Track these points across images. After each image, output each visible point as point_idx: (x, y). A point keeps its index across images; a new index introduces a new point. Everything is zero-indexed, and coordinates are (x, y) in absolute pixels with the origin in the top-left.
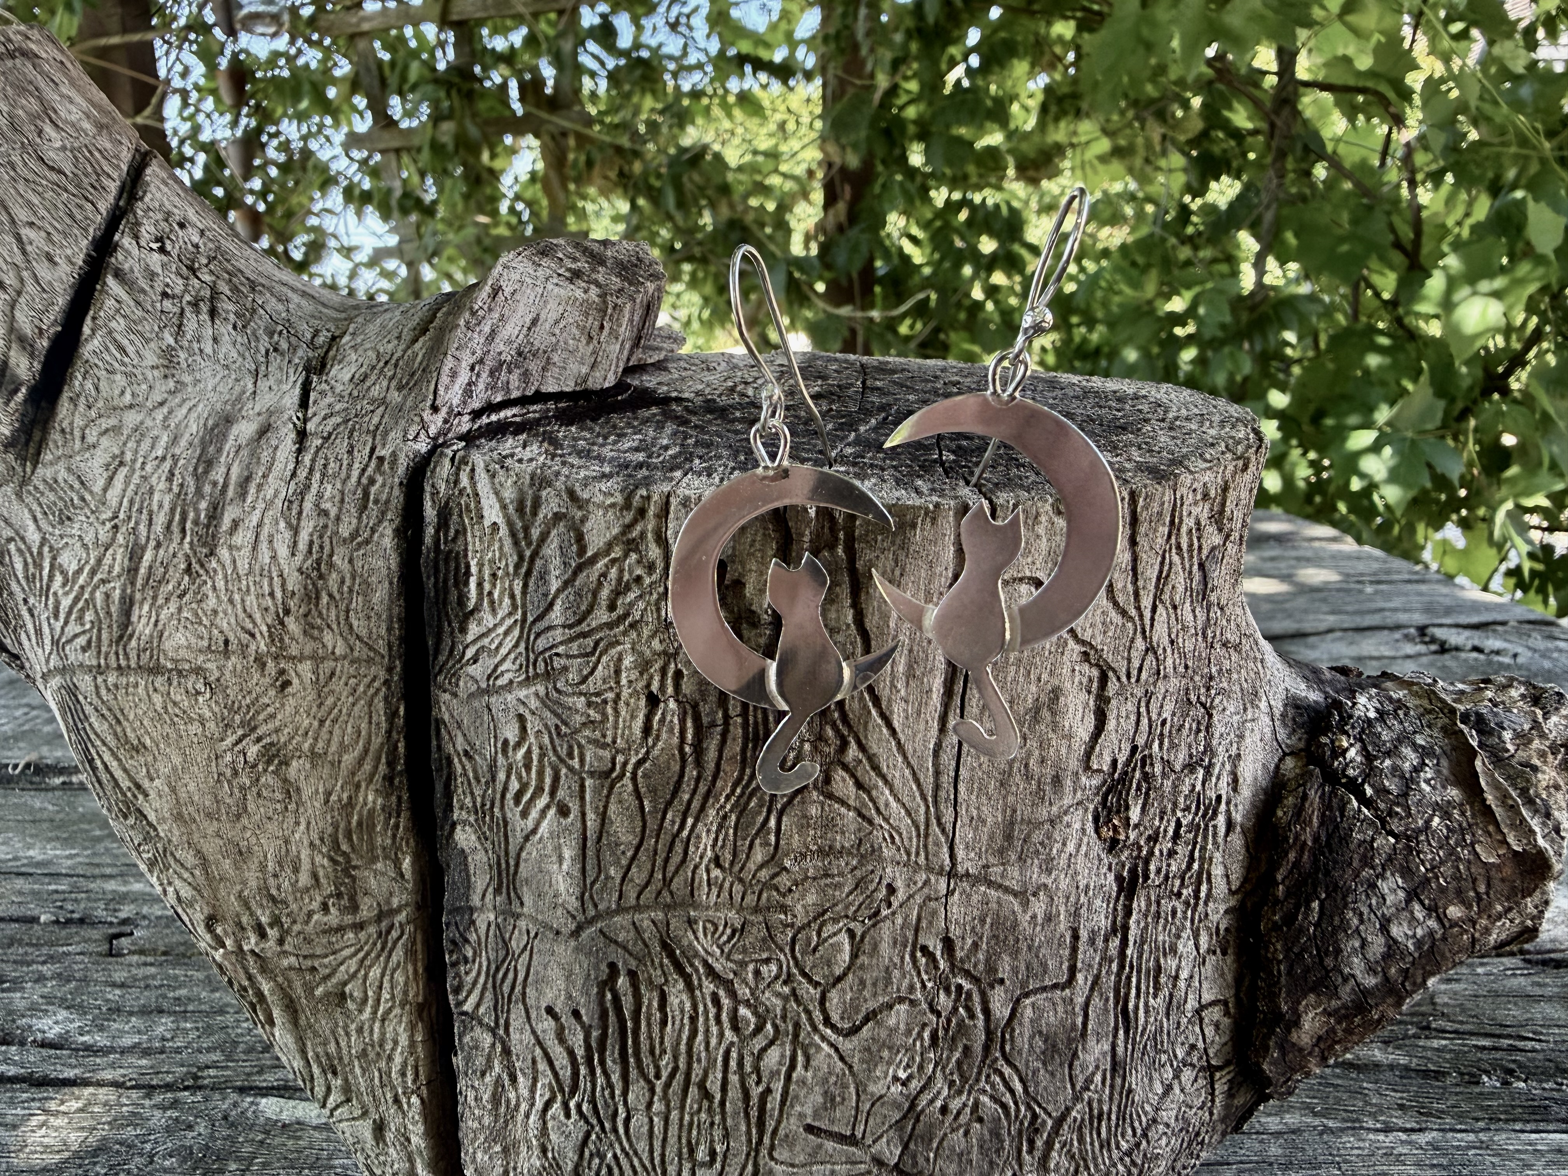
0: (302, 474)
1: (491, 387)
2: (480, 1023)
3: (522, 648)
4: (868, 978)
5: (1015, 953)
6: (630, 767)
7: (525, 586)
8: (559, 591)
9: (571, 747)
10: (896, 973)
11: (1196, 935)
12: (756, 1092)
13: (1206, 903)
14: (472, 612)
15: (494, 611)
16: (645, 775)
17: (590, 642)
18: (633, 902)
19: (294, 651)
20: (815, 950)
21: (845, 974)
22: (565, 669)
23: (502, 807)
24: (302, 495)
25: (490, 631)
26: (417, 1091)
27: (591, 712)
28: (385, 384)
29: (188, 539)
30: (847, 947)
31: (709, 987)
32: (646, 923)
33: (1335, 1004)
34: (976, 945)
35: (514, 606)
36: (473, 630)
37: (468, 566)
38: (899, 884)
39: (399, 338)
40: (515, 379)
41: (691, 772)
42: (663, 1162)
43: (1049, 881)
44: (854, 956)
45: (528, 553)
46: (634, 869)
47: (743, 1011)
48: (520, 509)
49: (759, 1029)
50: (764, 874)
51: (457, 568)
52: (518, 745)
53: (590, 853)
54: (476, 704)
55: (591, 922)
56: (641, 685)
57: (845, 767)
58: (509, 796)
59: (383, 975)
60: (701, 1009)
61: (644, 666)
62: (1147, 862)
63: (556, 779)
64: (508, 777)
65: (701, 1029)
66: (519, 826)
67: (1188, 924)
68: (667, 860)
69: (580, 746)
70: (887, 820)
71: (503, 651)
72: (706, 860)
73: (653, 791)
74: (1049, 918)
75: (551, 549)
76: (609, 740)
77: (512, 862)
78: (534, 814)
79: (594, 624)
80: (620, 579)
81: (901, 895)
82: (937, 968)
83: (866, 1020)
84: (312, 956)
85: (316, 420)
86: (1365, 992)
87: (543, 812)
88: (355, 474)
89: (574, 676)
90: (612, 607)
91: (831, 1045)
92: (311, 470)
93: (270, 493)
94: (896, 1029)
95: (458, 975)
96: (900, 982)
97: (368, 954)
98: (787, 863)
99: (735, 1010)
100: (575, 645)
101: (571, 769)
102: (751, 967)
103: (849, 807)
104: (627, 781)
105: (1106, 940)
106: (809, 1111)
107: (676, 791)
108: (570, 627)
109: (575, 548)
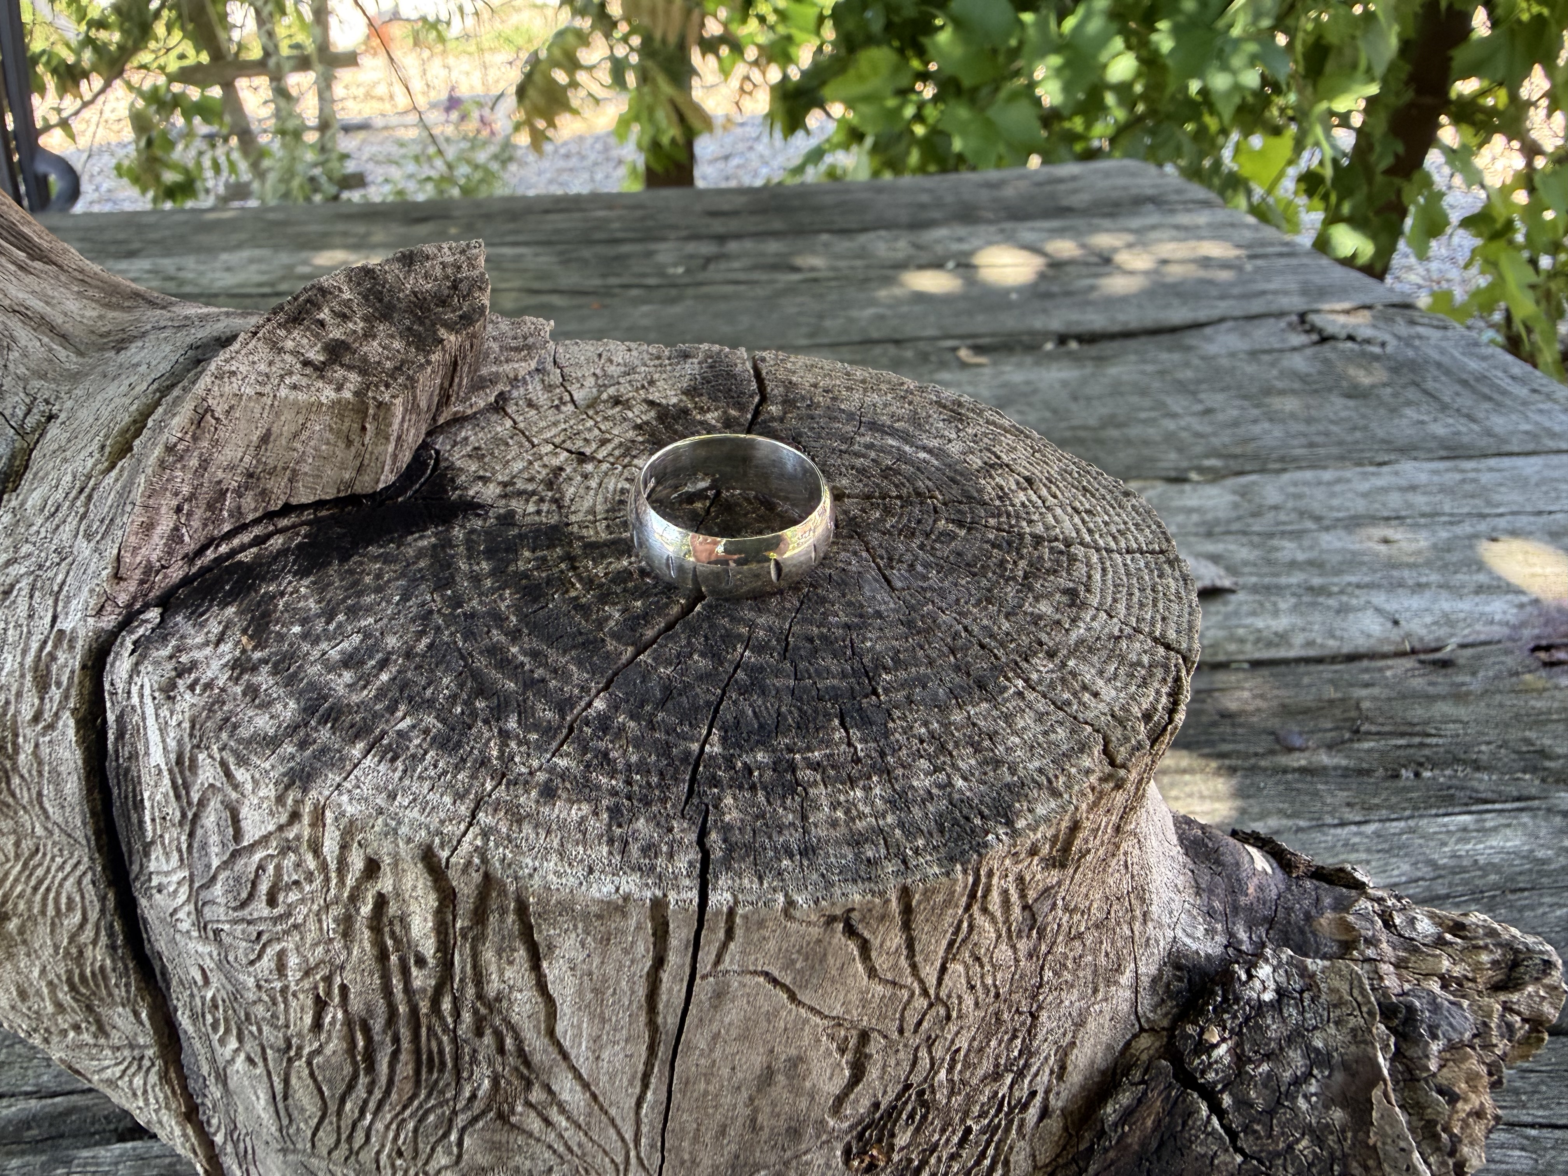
1: (213, 521)
2: (230, 1157)
3: (192, 908)
6: (305, 1053)
7: (190, 846)
8: (219, 869)
9: (248, 1015)
14: (150, 845)
15: (167, 855)
16: (319, 1067)
17: (253, 930)
18: (325, 1155)
22: (233, 946)
25: (167, 873)
27: (262, 994)
35: (183, 862)
36: (154, 862)
37: (142, 796)
41: (363, 1080)
45: (190, 815)
46: (321, 1133)
48: (179, 761)
51: (134, 790)
52: (205, 987)
53: (281, 1105)
54: (168, 929)
55: (292, 1152)
56: (306, 984)
57: (531, 1105)
58: (207, 1021)
59: (145, 1086)
61: (309, 970)
63: (240, 1033)
66: (219, 1051)
68: (351, 1136)
69: (256, 1017)
70: (580, 1156)
71: (179, 900)
72: (388, 1148)
73: (330, 1081)
75: (210, 819)
76: (283, 1021)
78: (229, 1049)
79: (256, 915)
80: (279, 876)
87: (236, 1053)
89: (242, 957)
90: (272, 904)
95: (205, 1113)
97: (129, 1068)
100: (239, 928)
101: (251, 1033)
104: (303, 1063)
107: (351, 1087)
108: (235, 909)
109: (231, 831)
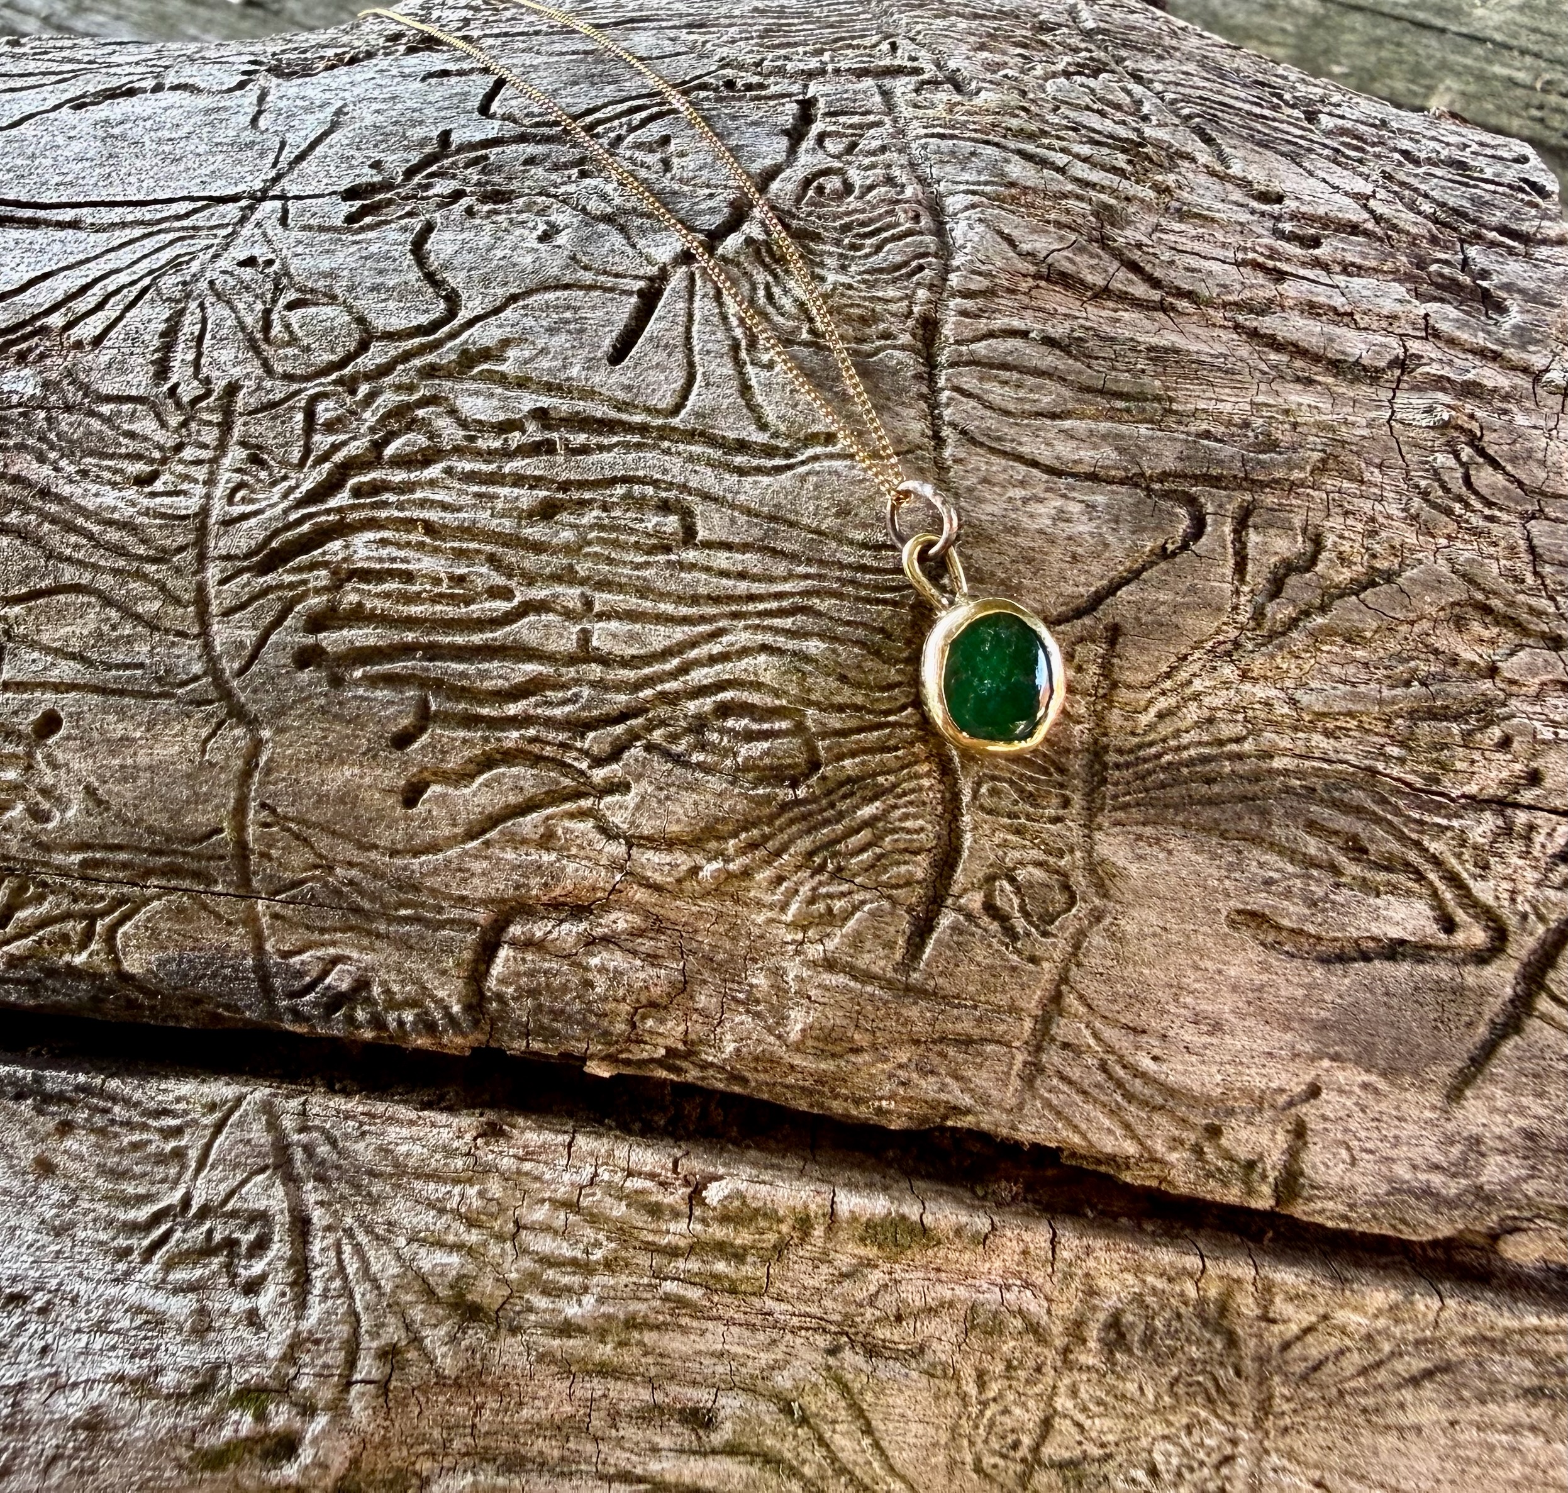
5: (415, 123)
30: (313, 310)
32: (226, 594)
55: (226, 694)
91: (470, 323)
99: (390, 461)
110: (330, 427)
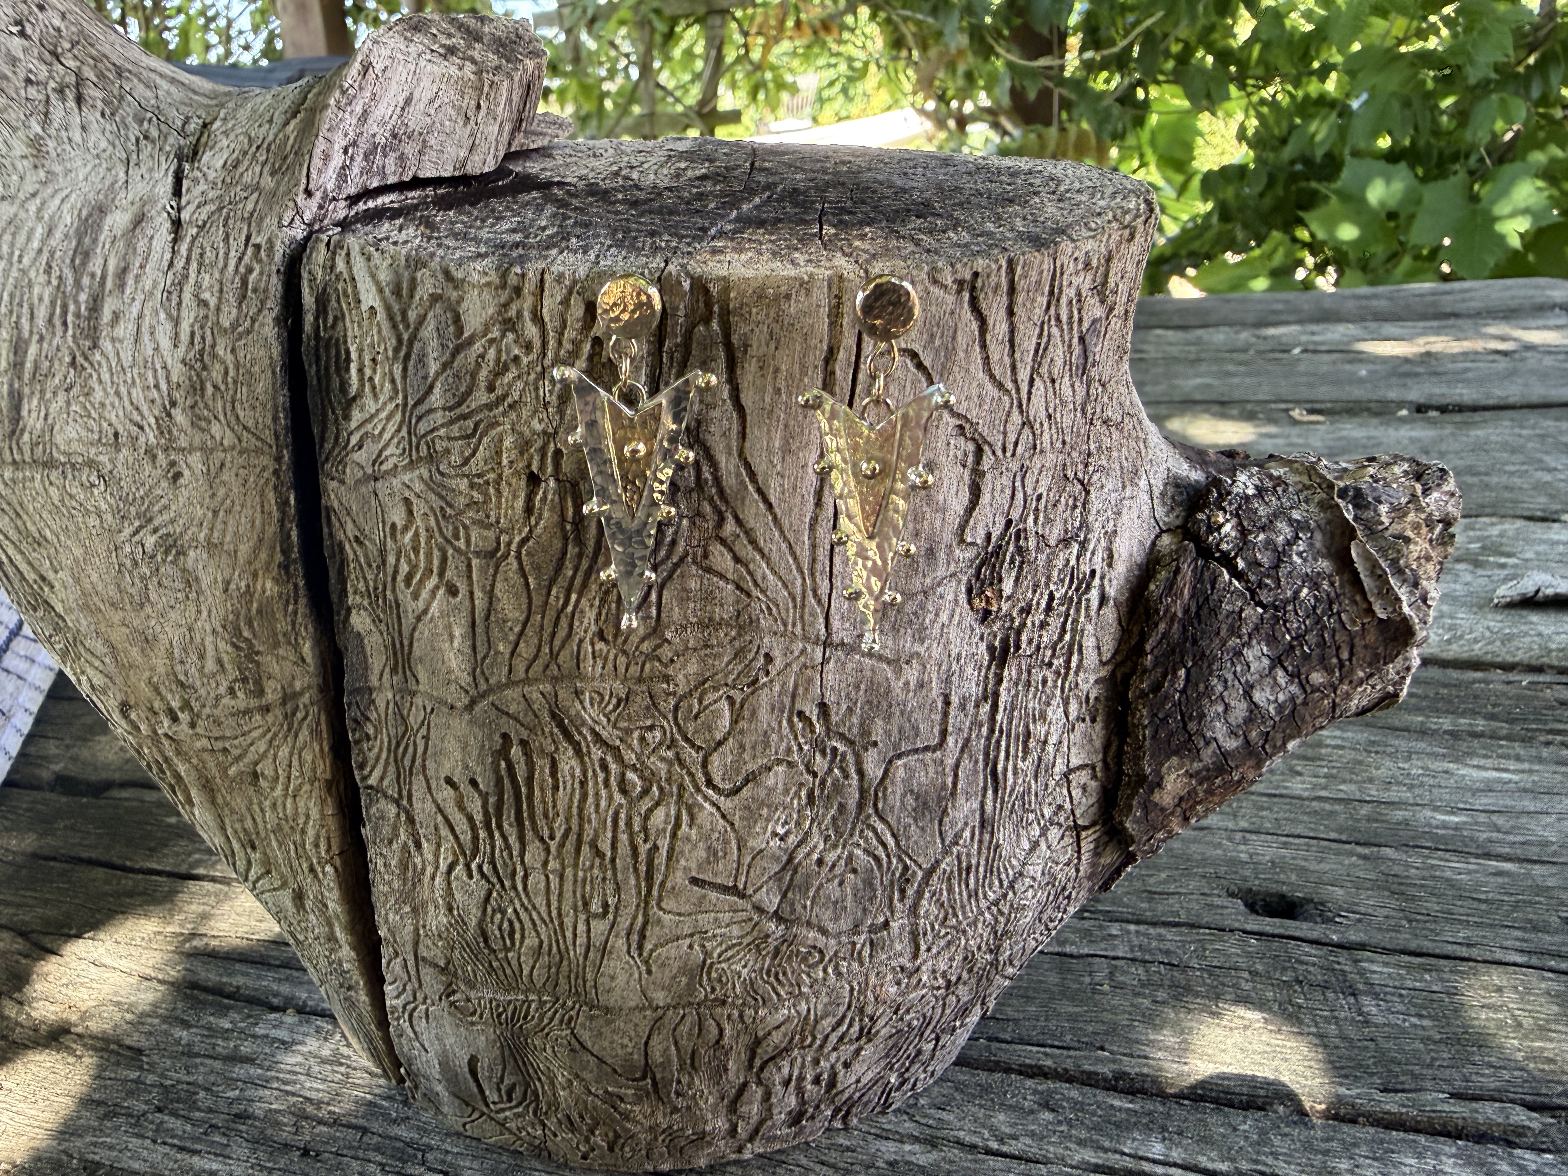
0: (180, 264)
1: (366, 171)
2: (385, 796)
3: (404, 432)
4: (748, 741)
5: (888, 718)
6: (514, 547)
7: (405, 370)
8: (438, 374)
9: (456, 529)
10: (774, 737)
11: (1066, 703)
12: (644, 848)
13: (1077, 673)
14: (354, 399)
15: (375, 396)
16: (528, 554)
17: (470, 423)
18: (522, 675)
19: (183, 442)
20: (696, 717)
21: (725, 739)
22: (447, 451)
23: (394, 590)
24: (180, 285)
25: (372, 417)
26: (330, 861)
27: (475, 494)
28: (258, 169)
29: (70, 332)
30: (727, 714)
31: (597, 753)
32: (535, 695)
33: (1197, 766)
34: (850, 710)
35: (396, 391)
36: (357, 416)
37: (348, 353)
38: (776, 653)
39: (270, 121)
40: (390, 163)
41: (572, 550)
42: (560, 915)
43: (922, 650)
44: (735, 722)
45: (406, 337)
46: (522, 644)
47: (631, 775)
48: (397, 291)
49: (646, 792)
50: (646, 647)
51: (338, 353)
52: (406, 528)
53: (479, 630)
54: (363, 490)
55: (483, 696)
56: (521, 465)
57: (723, 542)
58: (400, 578)
59: (291, 754)
60: (590, 773)
61: (524, 446)
62: (1019, 633)
63: (444, 560)
64: (398, 560)
65: (591, 793)
66: (411, 607)
67: (1058, 692)
68: (553, 635)
69: (465, 527)
70: (763, 592)
71: (387, 436)
72: (589, 635)
73: (537, 568)
74: (921, 685)
75: (428, 331)
76: (493, 519)
77: (406, 643)
78: (425, 594)
79: (473, 406)
80: (498, 360)
81: (779, 663)
82: (813, 732)
83: (747, 781)
84: (223, 738)
85: (191, 208)
86: (1225, 755)
87: (433, 593)
88: (232, 263)
89: (456, 459)
90: (491, 388)
91: (714, 804)
92: (188, 260)
93: (148, 284)
94: (775, 789)
95: (361, 751)
96: (778, 745)
97: (275, 735)
98: (668, 635)
99: (623, 775)
100: (455, 428)
101: (457, 550)
102: (636, 734)
103: (727, 580)
104: (512, 559)
105: (977, 706)
106: (694, 866)
107: (559, 568)
108: (450, 409)
109: (452, 329)
110: (642, 739)
